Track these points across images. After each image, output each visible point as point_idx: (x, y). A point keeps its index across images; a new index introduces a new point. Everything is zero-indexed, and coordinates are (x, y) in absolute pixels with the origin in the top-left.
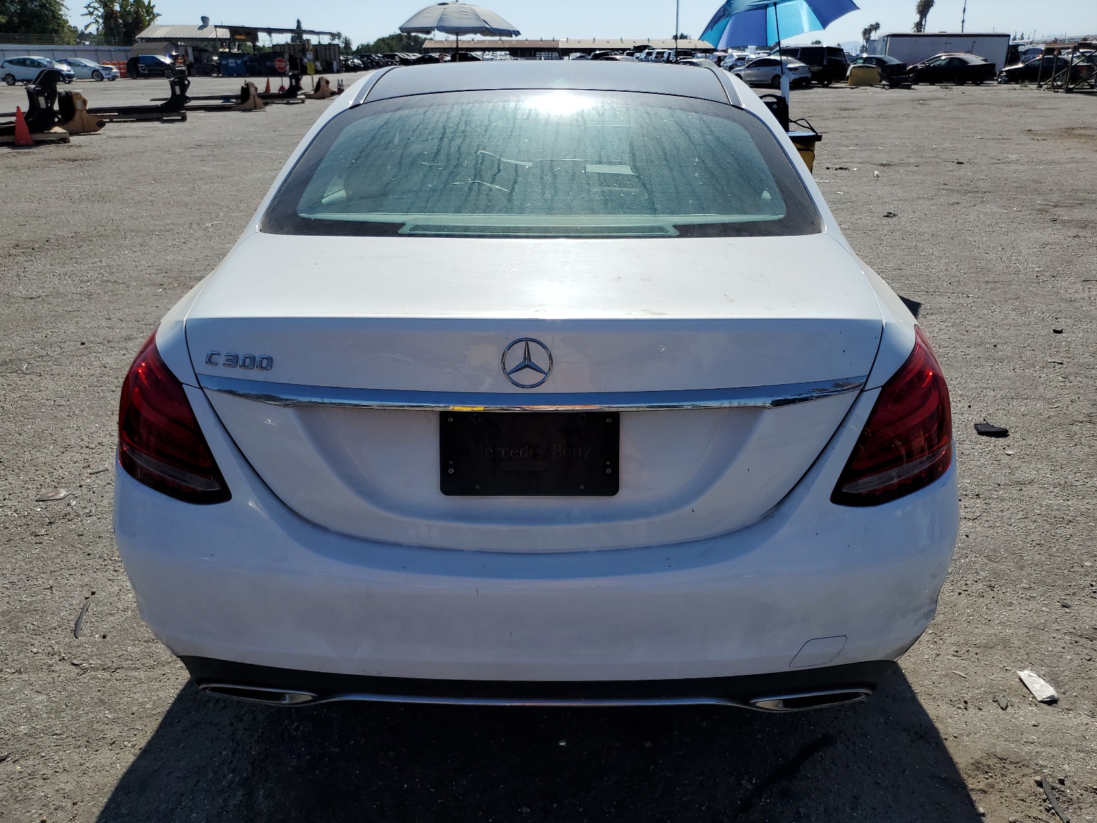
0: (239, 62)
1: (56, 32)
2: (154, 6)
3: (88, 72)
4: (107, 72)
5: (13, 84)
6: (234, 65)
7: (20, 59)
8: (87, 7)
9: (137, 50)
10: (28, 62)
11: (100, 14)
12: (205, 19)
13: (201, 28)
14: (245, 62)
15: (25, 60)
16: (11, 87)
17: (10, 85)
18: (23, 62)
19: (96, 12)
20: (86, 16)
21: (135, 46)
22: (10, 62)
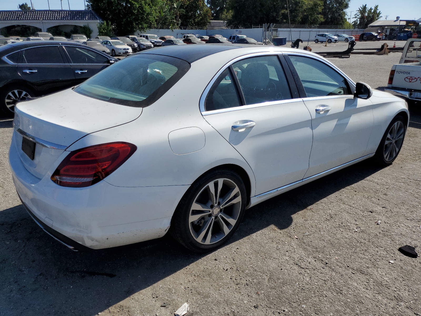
0: (405, 34)
1: (341, 24)
2: (381, 13)
3: (344, 39)
4: (350, 39)
5: (317, 43)
6: (403, 36)
7: (322, 34)
8: (355, 15)
9: (366, 31)
10: (324, 35)
11: (359, 17)
12: (398, 18)
13: (395, 21)
14: (408, 35)
15: (323, 34)
16: (316, 44)
17: (316, 43)
18: (322, 35)
19: (358, 17)
20: (354, 18)
21: (367, 29)
22: (318, 35)
